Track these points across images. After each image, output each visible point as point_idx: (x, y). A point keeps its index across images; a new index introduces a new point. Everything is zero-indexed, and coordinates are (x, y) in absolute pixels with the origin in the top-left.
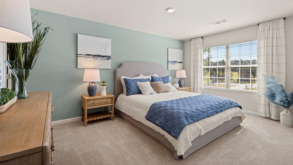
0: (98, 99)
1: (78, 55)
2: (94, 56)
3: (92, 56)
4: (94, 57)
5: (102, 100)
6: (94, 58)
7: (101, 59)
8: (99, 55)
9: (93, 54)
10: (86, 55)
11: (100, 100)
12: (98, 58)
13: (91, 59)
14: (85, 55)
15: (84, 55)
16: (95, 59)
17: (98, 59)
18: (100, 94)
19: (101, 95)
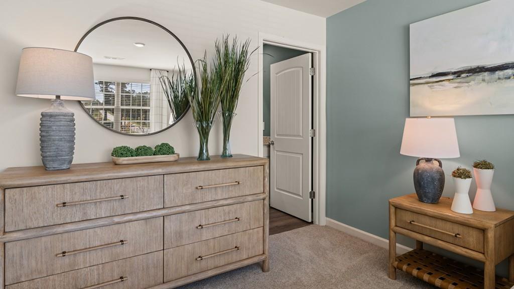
0: (425, 215)
1: (411, 82)
2: (458, 74)
3: (450, 77)
4: (459, 76)
5: (440, 223)
6: (459, 80)
7: (483, 80)
8: (478, 67)
9: (453, 71)
10: (433, 76)
11: (434, 221)
12: (472, 77)
13: (448, 87)
14: (430, 77)
15: (426, 78)
16: (459, 83)
17: (472, 83)
18: (449, 204)
19: (452, 209)
